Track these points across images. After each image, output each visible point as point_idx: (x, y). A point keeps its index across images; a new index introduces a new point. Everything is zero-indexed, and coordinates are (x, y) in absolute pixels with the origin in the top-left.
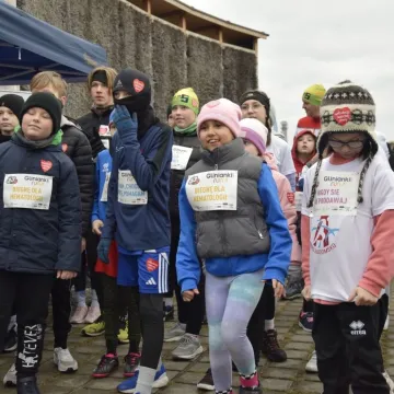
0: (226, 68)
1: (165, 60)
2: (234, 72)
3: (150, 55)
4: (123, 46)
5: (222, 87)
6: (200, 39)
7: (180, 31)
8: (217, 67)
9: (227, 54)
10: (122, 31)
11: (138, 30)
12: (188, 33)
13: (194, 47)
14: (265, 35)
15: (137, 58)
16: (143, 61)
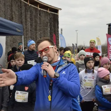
0: (50, 19)
1: (33, 17)
2: (52, 20)
3: (29, 16)
4: (21, 13)
5: (49, 24)
6: (43, 11)
7: (37, 8)
8: (48, 18)
9: (51, 14)
10: (21, 9)
11: (26, 9)
12: (40, 9)
13: (41, 13)
14: (61, 9)
15: (26, 16)
16: (27, 18)
